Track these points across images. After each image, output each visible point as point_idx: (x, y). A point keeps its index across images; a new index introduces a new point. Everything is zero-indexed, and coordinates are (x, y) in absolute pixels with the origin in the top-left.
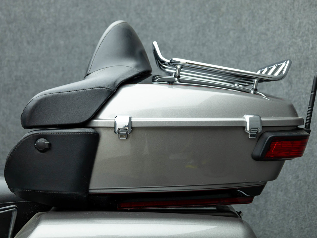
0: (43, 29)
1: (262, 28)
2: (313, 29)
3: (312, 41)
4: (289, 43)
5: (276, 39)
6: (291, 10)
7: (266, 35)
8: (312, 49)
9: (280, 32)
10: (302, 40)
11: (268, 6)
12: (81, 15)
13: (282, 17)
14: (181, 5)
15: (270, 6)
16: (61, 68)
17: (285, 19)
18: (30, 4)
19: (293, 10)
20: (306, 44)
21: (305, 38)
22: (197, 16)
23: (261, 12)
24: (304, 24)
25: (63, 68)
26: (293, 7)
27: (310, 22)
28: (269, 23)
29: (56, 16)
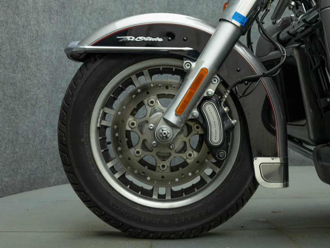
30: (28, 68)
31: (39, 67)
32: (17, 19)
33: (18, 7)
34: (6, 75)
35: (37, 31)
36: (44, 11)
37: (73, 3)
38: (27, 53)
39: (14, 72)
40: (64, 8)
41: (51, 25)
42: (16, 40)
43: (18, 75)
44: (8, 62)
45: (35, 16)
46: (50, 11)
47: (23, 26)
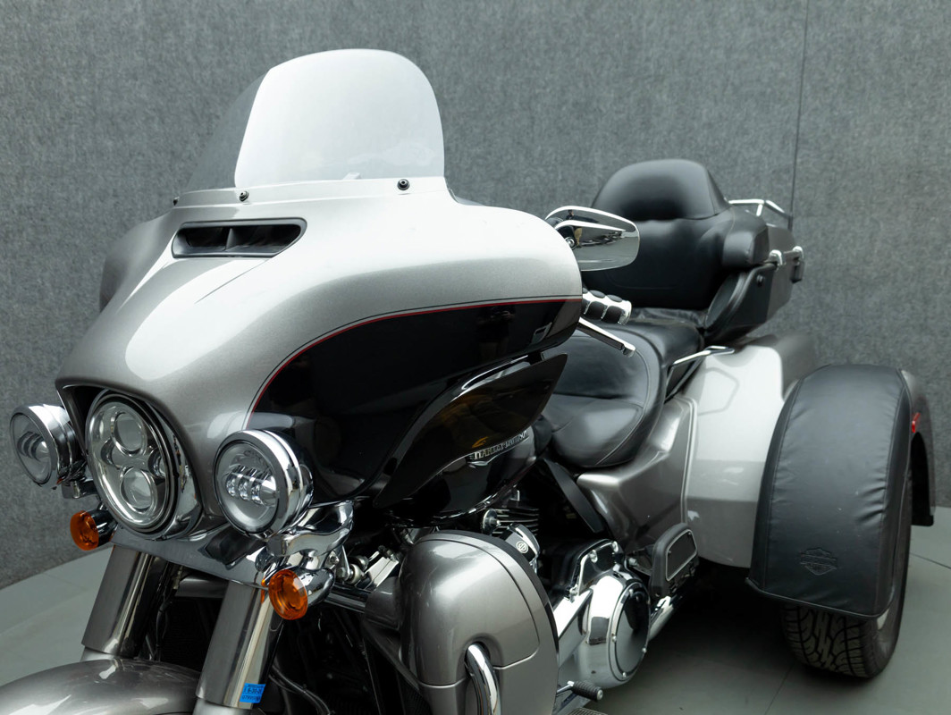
0: (69, 116)
1: (478, 150)
3: (562, 173)
4: (525, 172)
5: (502, 165)
7: (486, 159)
8: (561, 181)
9: (509, 157)
10: (547, 171)
12: (144, 96)
13: (514, 140)
15: (492, 125)
16: (111, 192)
18: (38, 62)
20: (552, 175)
21: (550, 168)
23: (477, 131)
24: (549, 153)
25: (115, 191)
28: (490, 146)
29: (93, 92)
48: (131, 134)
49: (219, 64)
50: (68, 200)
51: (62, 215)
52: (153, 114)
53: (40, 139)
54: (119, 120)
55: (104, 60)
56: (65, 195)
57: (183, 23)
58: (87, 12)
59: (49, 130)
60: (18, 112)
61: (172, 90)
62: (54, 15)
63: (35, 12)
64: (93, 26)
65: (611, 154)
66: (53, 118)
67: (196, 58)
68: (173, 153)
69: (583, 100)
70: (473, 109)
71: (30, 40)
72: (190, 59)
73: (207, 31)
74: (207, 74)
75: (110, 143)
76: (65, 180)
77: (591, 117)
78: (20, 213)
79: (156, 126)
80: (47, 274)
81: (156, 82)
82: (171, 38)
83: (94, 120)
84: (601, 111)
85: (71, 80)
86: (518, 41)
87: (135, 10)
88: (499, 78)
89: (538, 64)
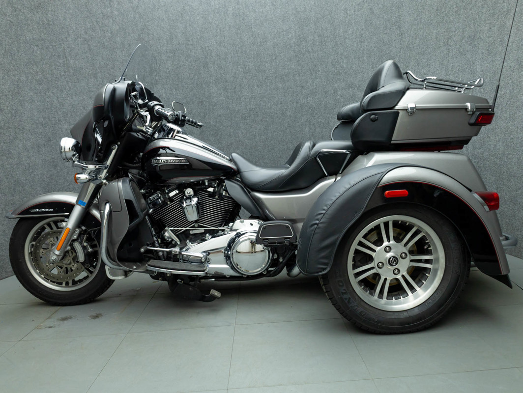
0: (267, 77)
2: (462, 69)
6: (446, 58)
10: (454, 76)
11: (429, 56)
12: (293, 67)
13: (440, 63)
14: (365, 58)
17: (442, 64)
18: (259, 60)
19: (448, 58)
22: (376, 65)
23: (424, 61)
26: (448, 57)
27: (461, 65)
29: (276, 68)
30: (24, 190)
31: (33, 187)
32: (11, 161)
33: (11, 153)
34: (6, 200)
35: (28, 164)
36: (32, 148)
37: (58, 135)
38: (22, 181)
39: (13, 195)
40: (50, 140)
41: (40, 156)
42: (12, 175)
43: (17, 197)
44: (7, 191)
45: (26, 154)
46: (39, 146)
47: (17, 164)
48: (288, 81)
49: (321, 50)
50: (265, 106)
51: (263, 111)
52: (296, 73)
53: (258, 86)
54: (284, 77)
55: (281, 56)
56: (264, 104)
57: (308, 37)
58: (275, 41)
59: (261, 82)
60: (251, 78)
61: (303, 63)
62: (265, 43)
63: (259, 44)
64: (277, 45)
65: (485, 62)
66: (262, 78)
67: (312, 49)
68: (302, 86)
69: (473, 34)
70: (423, 50)
71: (257, 54)
72: (310, 50)
73: (317, 38)
74: (316, 55)
75: (280, 85)
76: (265, 99)
77: (476, 43)
78: (250, 110)
79: (297, 78)
80: (257, 131)
81: (298, 61)
82: (304, 44)
83: (276, 77)
84: (481, 38)
85: (269, 65)
86: (443, 10)
87: (292, 36)
88: (435, 31)
89: (452, 19)
